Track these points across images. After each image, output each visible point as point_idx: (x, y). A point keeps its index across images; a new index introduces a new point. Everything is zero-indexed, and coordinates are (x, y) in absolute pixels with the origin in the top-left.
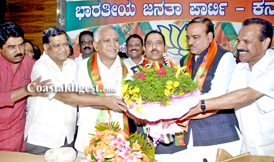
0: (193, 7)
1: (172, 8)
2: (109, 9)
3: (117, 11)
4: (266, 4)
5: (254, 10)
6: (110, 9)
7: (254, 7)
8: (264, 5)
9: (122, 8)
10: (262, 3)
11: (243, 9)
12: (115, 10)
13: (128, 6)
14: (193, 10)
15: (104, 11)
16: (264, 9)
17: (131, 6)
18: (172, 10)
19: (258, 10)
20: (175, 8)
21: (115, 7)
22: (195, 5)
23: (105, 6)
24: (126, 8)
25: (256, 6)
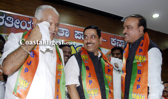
0: (77, 33)
1: (63, 31)
2: (12, 22)
3: (19, 25)
4: (117, 40)
5: (112, 42)
6: (14, 22)
7: (111, 41)
8: (116, 41)
9: (24, 23)
10: (115, 39)
11: (106, 41)
12: (18, 23)
13: (29, 23)
14: (77, 35)
15: (8, 22)
16: (116, 43)
17: (31, 23)
18: (63, 33)
19: (114, 42)
20: (65, 31)
21: (18, 21)
22: (78, 32)
23: (9, 19)
24: (27, 24)
25: (112, 40)
